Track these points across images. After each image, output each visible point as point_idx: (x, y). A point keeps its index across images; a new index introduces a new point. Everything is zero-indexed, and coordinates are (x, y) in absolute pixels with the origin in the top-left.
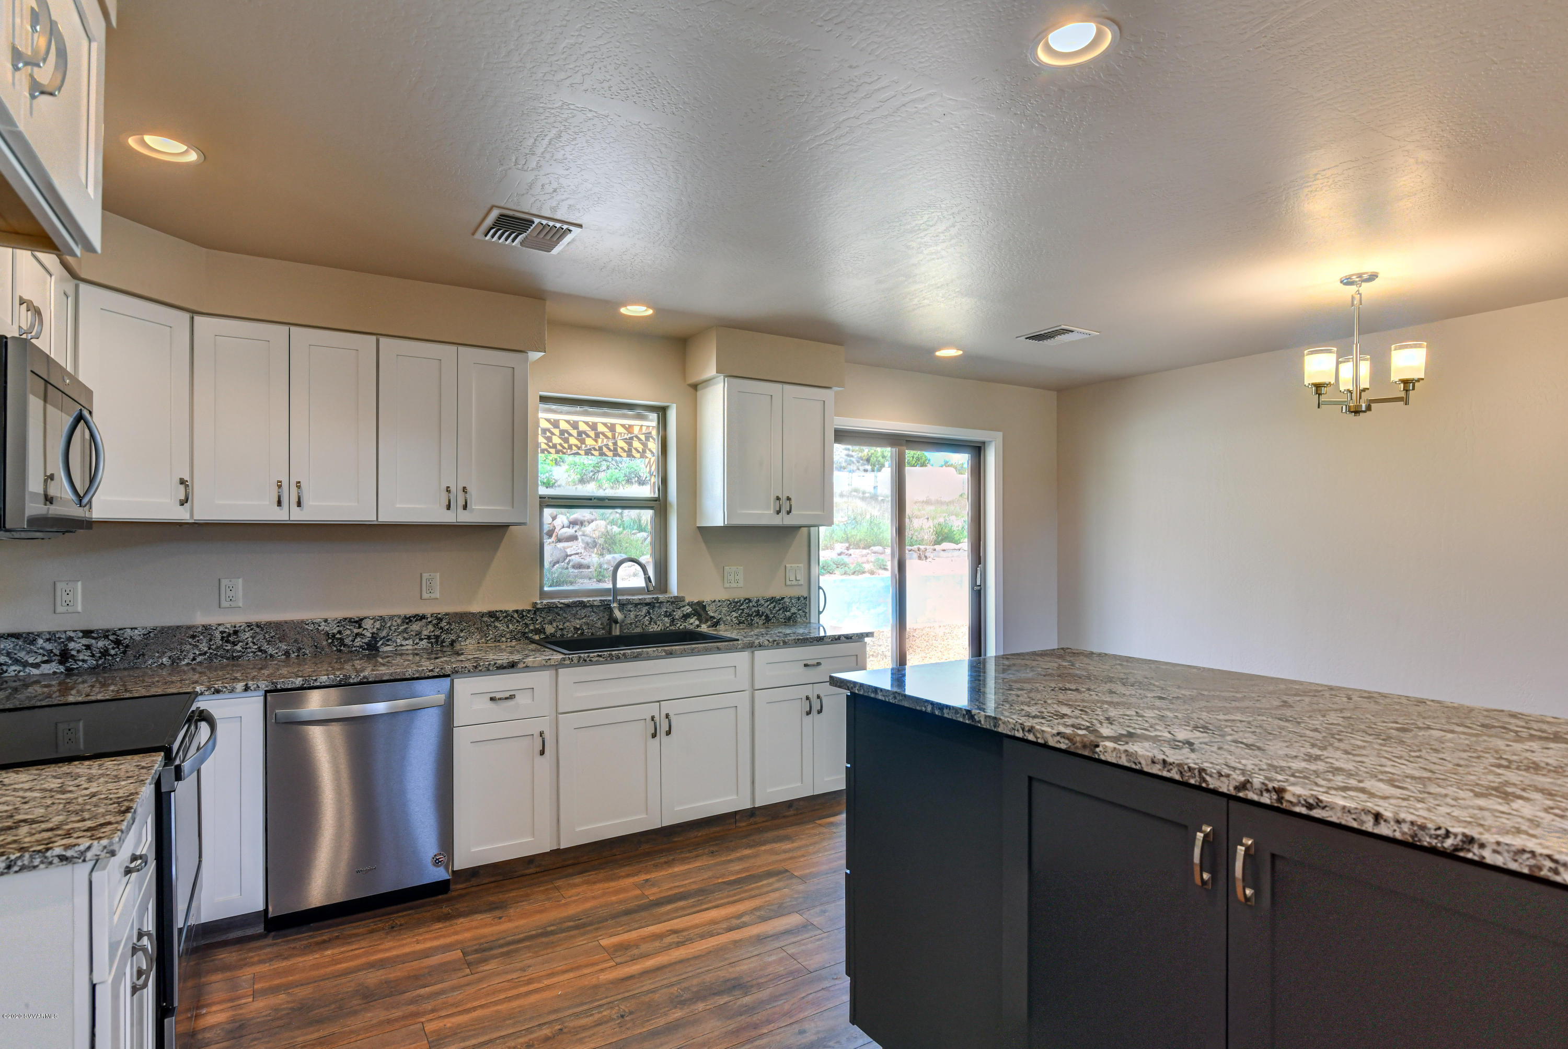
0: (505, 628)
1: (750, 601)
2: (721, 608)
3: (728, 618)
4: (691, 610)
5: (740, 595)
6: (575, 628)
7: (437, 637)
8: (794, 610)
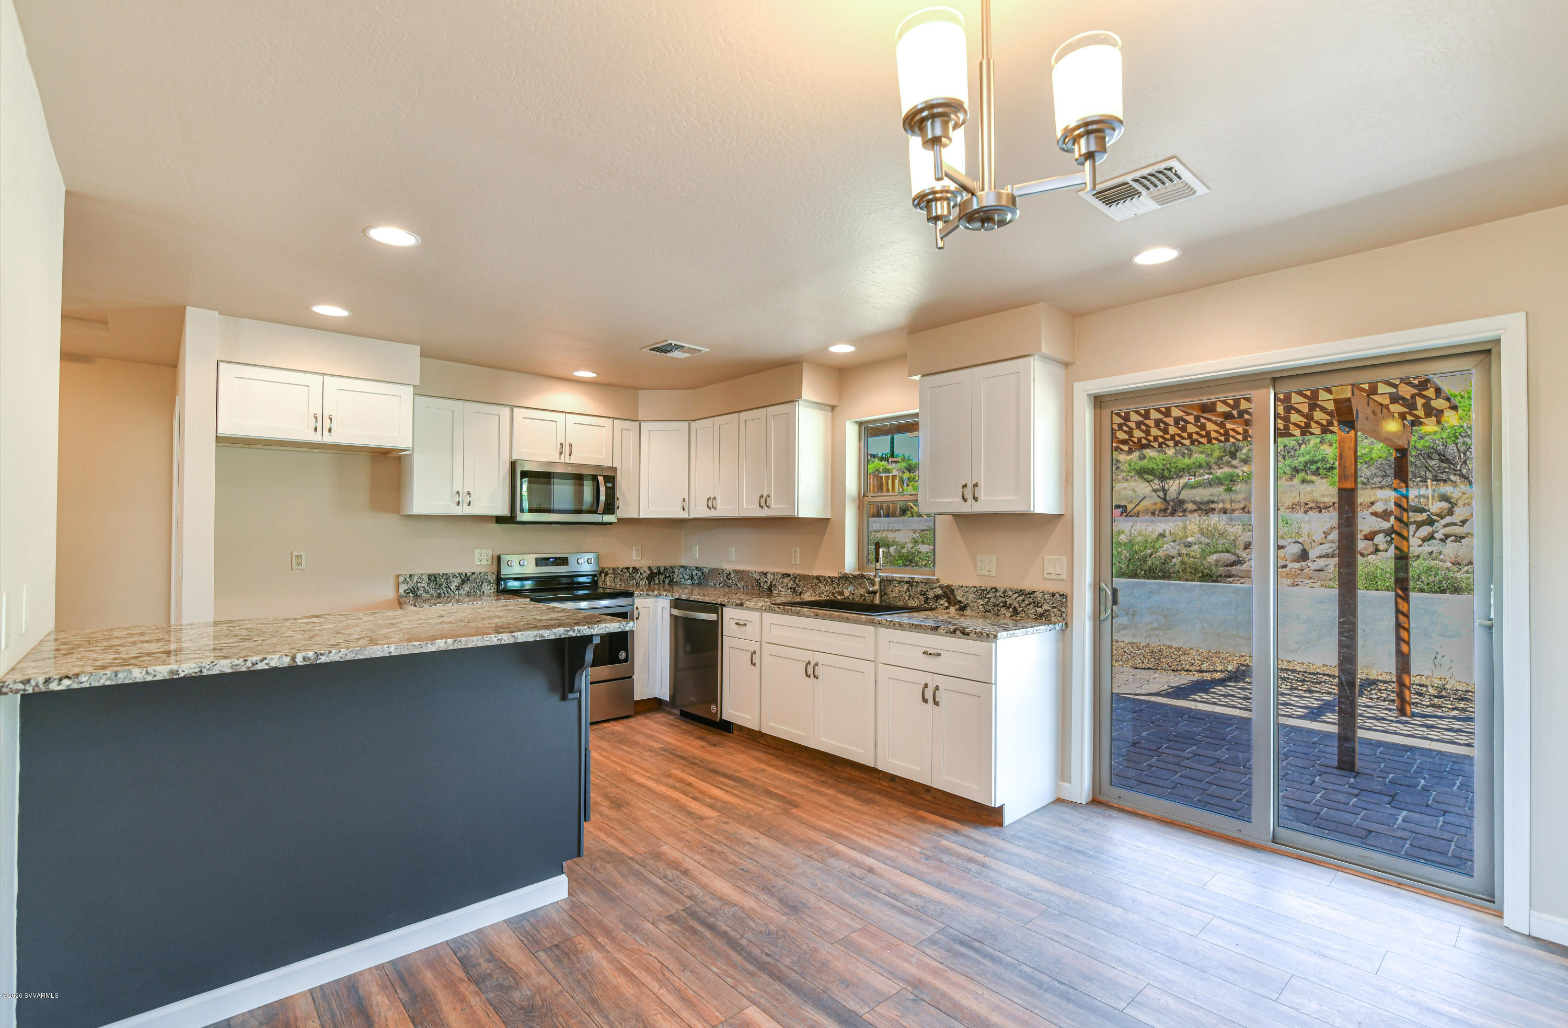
0: (823, 588)
1: (997, 591)
2: (968, 594)
3: (975, 604)
4: (941, 592)
5: (987, 584)
6: (861, 595)
7: (794, 589)
8: (1046, 607)
